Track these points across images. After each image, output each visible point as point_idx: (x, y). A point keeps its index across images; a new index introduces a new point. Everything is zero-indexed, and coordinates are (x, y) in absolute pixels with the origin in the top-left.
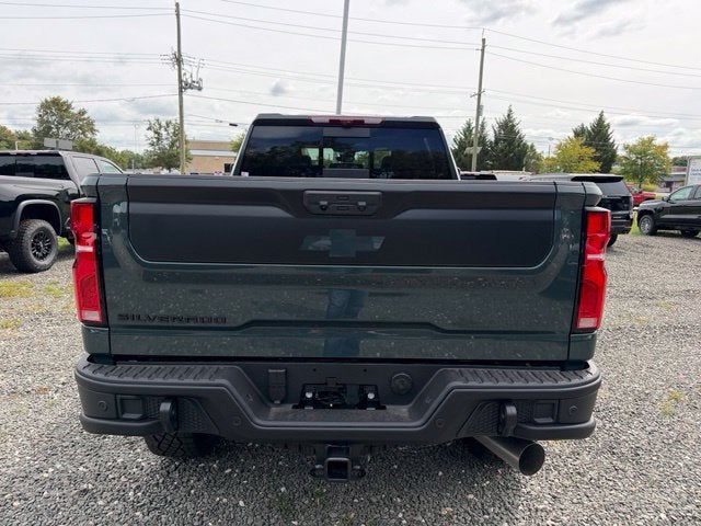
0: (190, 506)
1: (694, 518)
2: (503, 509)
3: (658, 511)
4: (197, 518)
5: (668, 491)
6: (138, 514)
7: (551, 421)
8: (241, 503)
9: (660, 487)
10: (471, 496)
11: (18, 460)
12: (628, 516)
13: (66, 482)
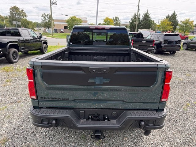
0: (60, 137)
1: (189, 142)
2: (140, 138)
3: (180, 139)
4: (62, 140)
5: (183, 134)
6: (47, 139)
7: (153, 125)
8: (73, 136)
9: (181, 132)
10: (132, 135)
11: (15, 123)
12: (172, 141)
13: (28, 130)
